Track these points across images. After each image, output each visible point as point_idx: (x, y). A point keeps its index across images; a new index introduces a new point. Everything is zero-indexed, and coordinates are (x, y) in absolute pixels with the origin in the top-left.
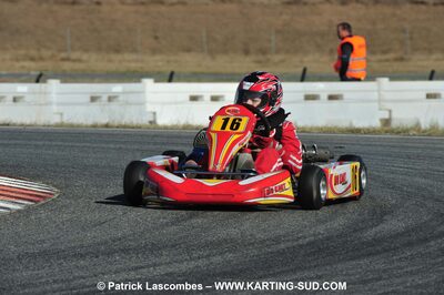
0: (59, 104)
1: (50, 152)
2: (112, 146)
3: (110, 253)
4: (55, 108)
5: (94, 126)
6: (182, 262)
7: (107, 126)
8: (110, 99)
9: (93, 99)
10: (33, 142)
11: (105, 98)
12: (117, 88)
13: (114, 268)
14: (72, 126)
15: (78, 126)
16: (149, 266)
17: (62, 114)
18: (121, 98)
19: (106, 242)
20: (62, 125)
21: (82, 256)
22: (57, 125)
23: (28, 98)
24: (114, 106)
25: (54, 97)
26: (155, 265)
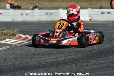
0: (38, 16)
1: (35, 28)
2: (51, 26)
3: (50, 54)
4: (37, 17)
5: (47, 21)
6: (69, 56)
7: (50, 21)
8: (51, 14)
9: (47, 14)
10: (31, 26)
11: (50, 14)
12: (53, 11)
13: (51, 58)
14: (41, 21)
15: (43, 21)
16: (60, 57)
17: (38, 18)
18: (54, 14)
19: (49, 51)
20: (38, 21)
21: (43, 55)
22: (37, 21)
23: (30, 14)
24: (52, 16)
25: (37, 14)
26: (62, 57)
